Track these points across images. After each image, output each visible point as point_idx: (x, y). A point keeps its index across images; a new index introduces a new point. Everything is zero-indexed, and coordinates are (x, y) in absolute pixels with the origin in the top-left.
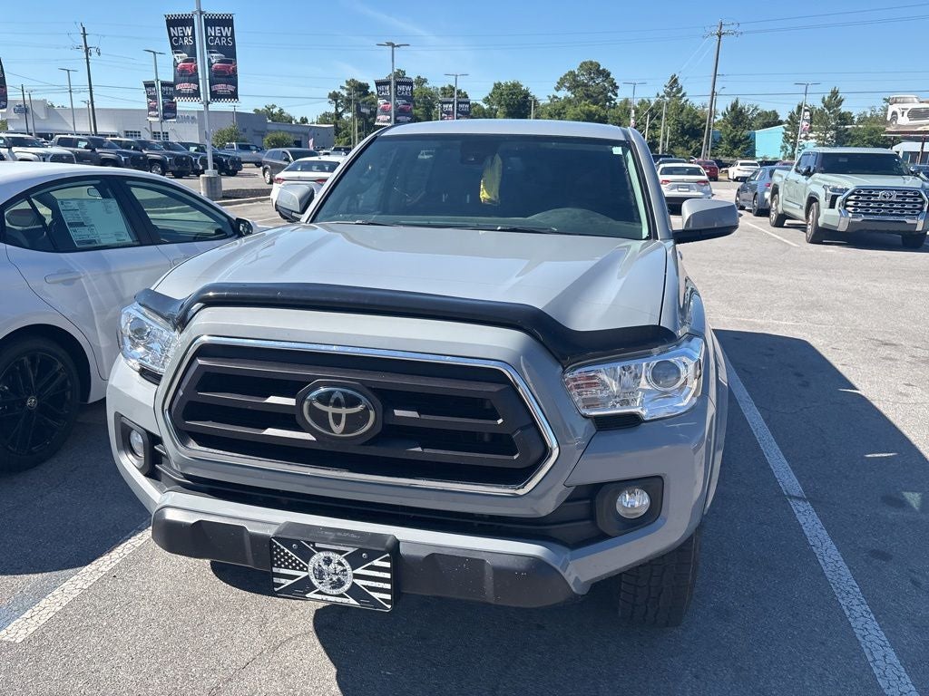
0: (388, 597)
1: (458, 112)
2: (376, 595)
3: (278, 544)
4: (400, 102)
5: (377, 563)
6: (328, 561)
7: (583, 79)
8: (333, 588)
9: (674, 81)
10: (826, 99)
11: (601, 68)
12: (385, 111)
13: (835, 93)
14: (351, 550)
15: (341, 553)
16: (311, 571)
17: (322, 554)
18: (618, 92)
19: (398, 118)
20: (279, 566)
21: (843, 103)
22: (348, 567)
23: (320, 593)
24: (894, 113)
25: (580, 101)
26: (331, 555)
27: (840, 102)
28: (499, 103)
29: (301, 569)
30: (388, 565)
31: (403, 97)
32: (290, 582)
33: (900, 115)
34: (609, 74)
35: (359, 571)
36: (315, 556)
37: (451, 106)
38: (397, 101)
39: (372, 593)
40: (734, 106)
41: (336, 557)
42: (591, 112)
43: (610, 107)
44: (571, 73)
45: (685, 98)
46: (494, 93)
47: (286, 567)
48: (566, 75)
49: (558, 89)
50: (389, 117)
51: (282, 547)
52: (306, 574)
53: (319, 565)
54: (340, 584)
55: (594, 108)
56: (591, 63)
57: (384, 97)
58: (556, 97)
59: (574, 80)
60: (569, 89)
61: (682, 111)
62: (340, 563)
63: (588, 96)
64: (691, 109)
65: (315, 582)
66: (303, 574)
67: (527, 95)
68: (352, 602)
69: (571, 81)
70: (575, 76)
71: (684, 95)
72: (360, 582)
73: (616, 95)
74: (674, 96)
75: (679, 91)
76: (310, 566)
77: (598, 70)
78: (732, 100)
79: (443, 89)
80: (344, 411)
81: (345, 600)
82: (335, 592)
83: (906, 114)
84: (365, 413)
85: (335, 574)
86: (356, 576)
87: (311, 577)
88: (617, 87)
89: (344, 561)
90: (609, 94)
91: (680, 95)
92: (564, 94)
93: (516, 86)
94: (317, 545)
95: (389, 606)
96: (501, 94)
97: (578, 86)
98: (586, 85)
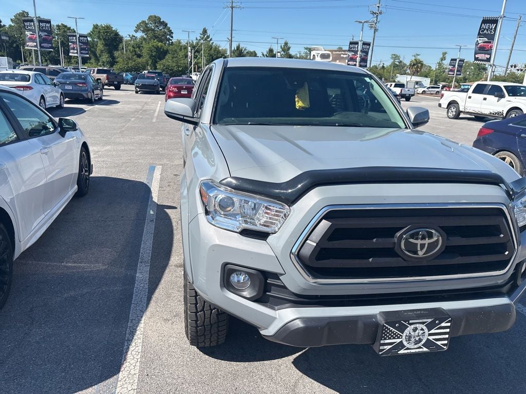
0: (446, 342)
1: (79, 42)
2: (439, 343)
3: (387, 326)
4: (43, 34)
5: (443, 324)
6: (415, 330)
7: (152, 26)
8: (415, 344)
9: (205, 31)
10: (283, 47)
11: (162, 20)
12: (31, 40)
13: (286, 44)
14: (429, 320)
15: (423, 323)
16: (404, 337)
17: (412, 326)
18: (173, 35)
19: (42, 45)
20: (385, 339)
21: (291, 49)
22: (426, 330)
23: (408, 349)
24: (314, 55)
25: (150, 39)
26: (417, 325)
27: (289, 48)
28: (99, 38)
29: (399, 338)
30: (449, 324)
31: (44, 31)
32: (390, 347)
33: (316, 56)
34: (166, 25)
35: (433, 331)
36: (408, 329)
37: (75, 38)
38: (40, 33)
39: (437, 342)
40: (238, 47)
41: (419, 326)
42: (158, 47)
43: (169, 44)
44: (143, 22)
45: (211, 42)
46: (94, 31)
47: (390, 339)
48: (140, 23)
49: (136, 31)
50: (35, 44)
51: (389, 327)
52: (401, 340)
53: (410, 333)
54: (420, 340)
55: (160, 44)
56: (155, 17)
57: (30, 30)
58: (134, 36)
59: (146, 26)
60: (143, 31)
61: (211, 49)
62: (422, 329)
63: (156, 37)
64: (216, 48)
65: (405, 343)
66: (398, 341)
67: (117, 34)
68: (425, 349)
69: (143, 26)
70: (147, 24)
71: (211, 40)
72: (431, 338)
73: (172, 37)
74: (206, 40)
75: (208, 37)
76: (405, 334)
77: (160, 21)
78: (237, 44)
79: (58, 26)
80: (427, 241)
81: (421, 350)
82: (416, 346)
83: (319, 56)
84: (437, 241)
85: (418, 336)
86: (430, 335)
87: (403, 341)
88: (172, 33)
89: (424, 328)
90: (168, 37)
91: (209, 39)
92: (139, 35)
93: (108, 28)
94: (411, 322)
95: (445, 347)
96: (99, 32)
97: (149, 30)
98: (153, 30)
